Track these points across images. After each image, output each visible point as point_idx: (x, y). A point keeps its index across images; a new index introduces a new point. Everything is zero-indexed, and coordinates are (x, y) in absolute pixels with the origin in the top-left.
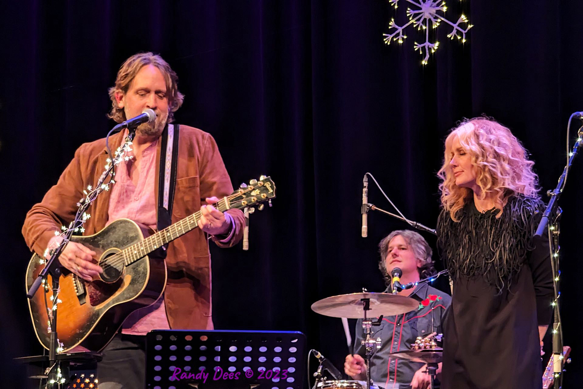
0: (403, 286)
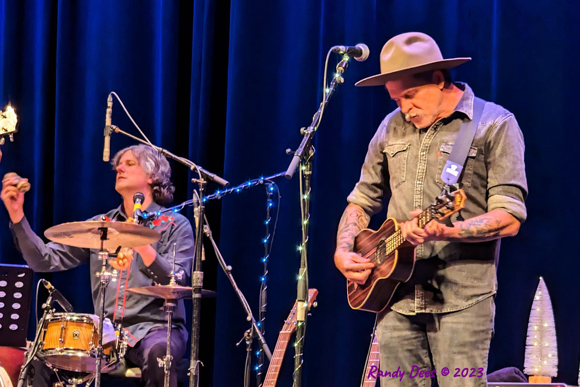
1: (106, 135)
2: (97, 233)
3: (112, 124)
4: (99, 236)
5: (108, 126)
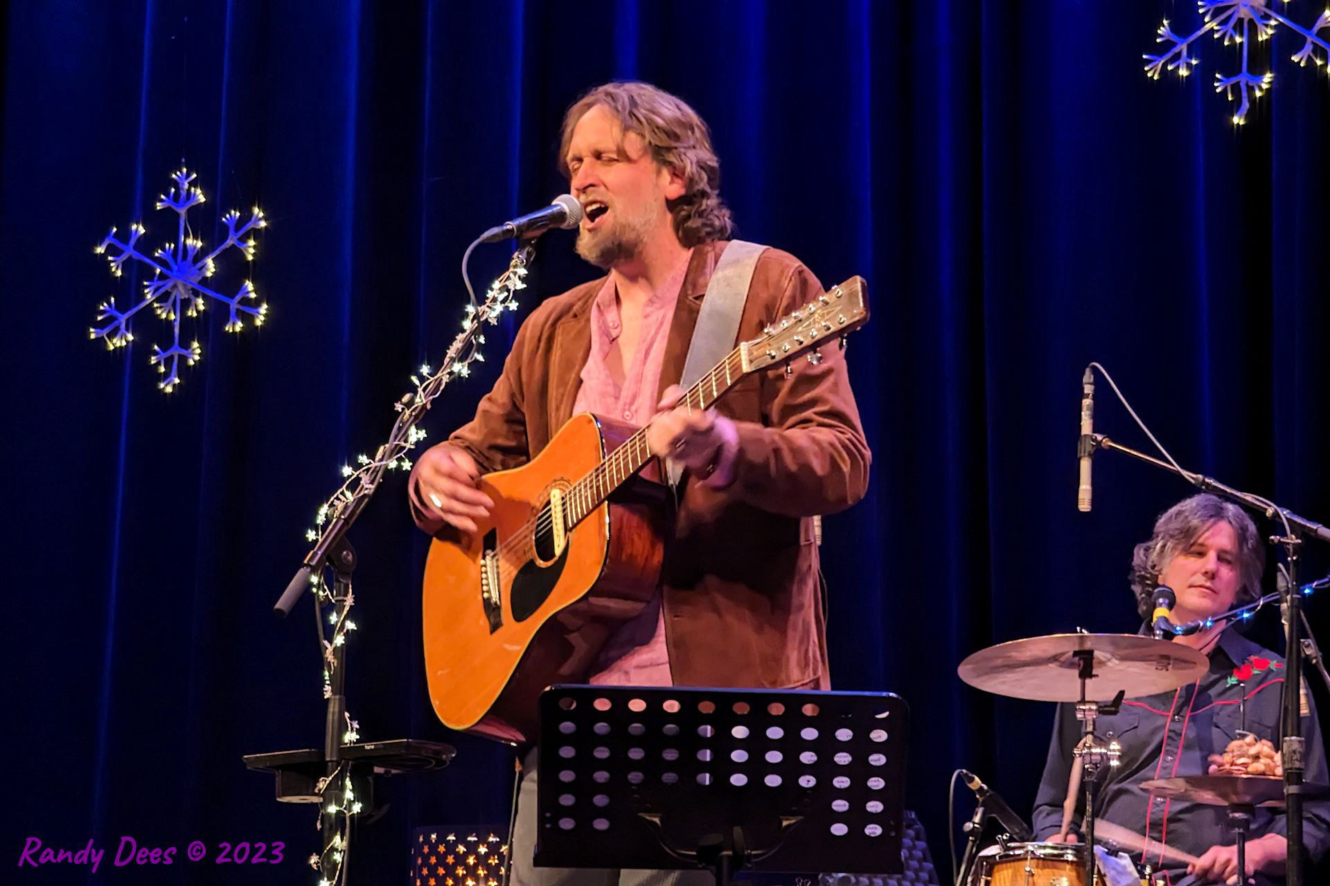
0: (1178, 628)
1: (1082, 454)
2: (1071, 665)
3: (1094, 431)
4: (1076, 672)
5: (1085, 435)
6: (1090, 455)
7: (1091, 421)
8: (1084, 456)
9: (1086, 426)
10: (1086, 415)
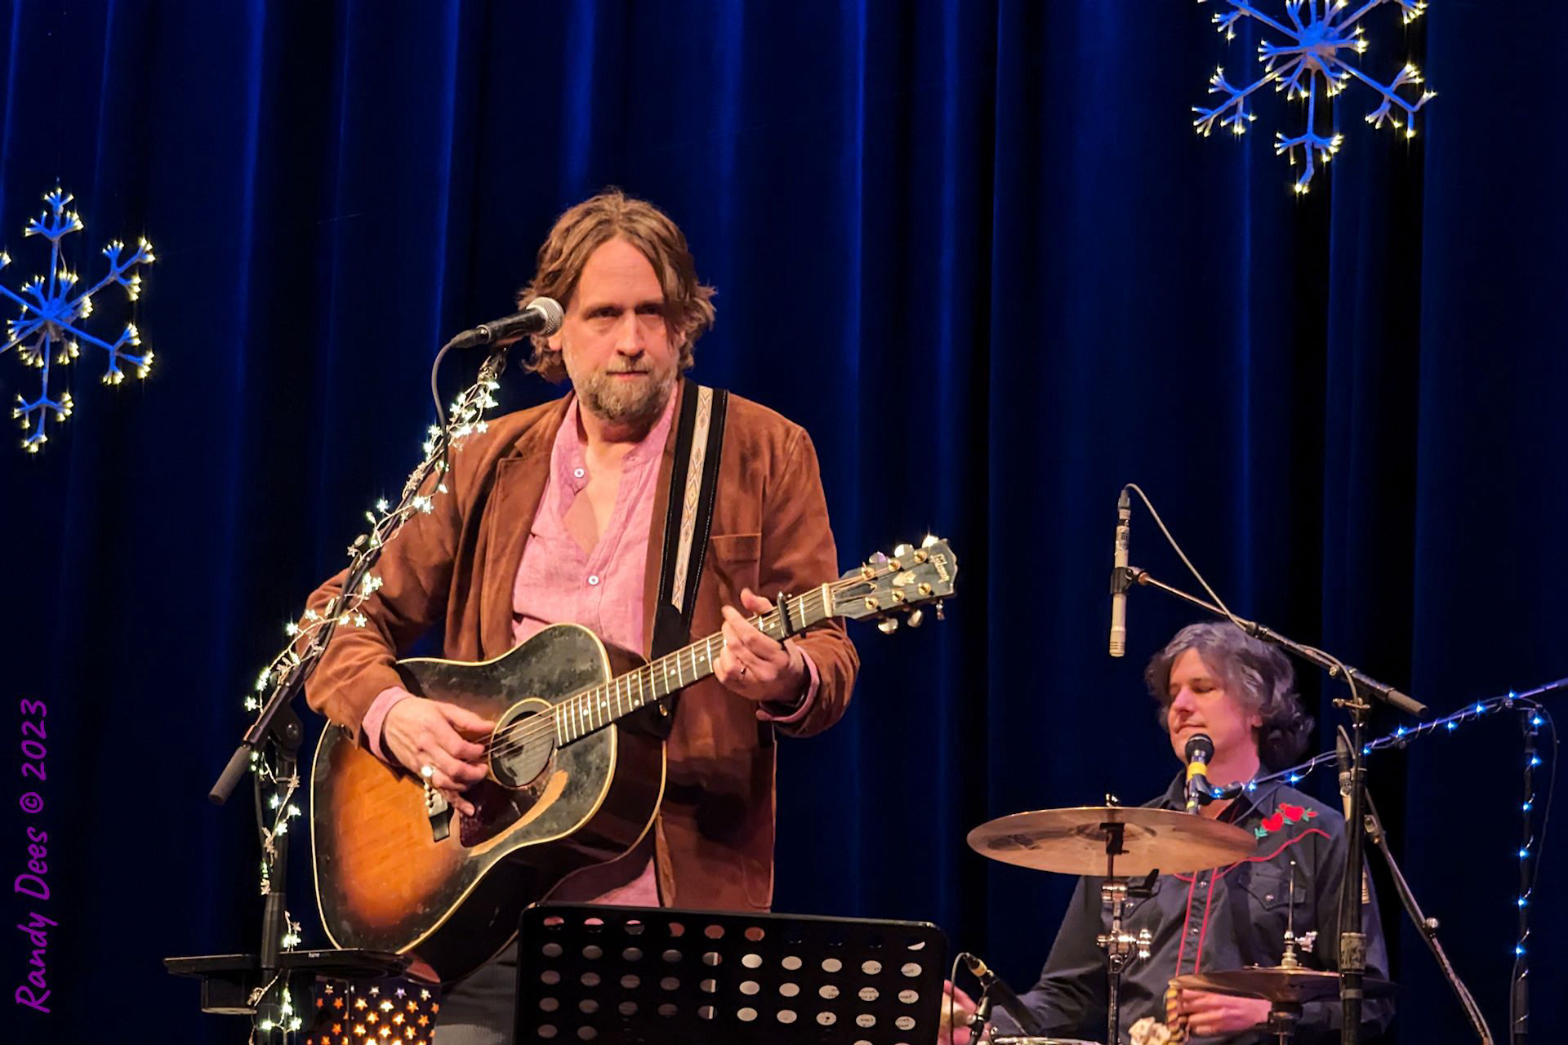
1: (1116, 591)
2: (1098, 837)
3: (1130, 563)
4: (1103, 845)
5: (1120, 568)
6: (1124, 592)
7: (1127, 551)
8: (1118, 593)
9: (1121, 558)
10: (1120, 545)
